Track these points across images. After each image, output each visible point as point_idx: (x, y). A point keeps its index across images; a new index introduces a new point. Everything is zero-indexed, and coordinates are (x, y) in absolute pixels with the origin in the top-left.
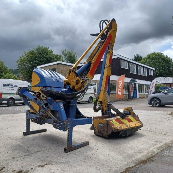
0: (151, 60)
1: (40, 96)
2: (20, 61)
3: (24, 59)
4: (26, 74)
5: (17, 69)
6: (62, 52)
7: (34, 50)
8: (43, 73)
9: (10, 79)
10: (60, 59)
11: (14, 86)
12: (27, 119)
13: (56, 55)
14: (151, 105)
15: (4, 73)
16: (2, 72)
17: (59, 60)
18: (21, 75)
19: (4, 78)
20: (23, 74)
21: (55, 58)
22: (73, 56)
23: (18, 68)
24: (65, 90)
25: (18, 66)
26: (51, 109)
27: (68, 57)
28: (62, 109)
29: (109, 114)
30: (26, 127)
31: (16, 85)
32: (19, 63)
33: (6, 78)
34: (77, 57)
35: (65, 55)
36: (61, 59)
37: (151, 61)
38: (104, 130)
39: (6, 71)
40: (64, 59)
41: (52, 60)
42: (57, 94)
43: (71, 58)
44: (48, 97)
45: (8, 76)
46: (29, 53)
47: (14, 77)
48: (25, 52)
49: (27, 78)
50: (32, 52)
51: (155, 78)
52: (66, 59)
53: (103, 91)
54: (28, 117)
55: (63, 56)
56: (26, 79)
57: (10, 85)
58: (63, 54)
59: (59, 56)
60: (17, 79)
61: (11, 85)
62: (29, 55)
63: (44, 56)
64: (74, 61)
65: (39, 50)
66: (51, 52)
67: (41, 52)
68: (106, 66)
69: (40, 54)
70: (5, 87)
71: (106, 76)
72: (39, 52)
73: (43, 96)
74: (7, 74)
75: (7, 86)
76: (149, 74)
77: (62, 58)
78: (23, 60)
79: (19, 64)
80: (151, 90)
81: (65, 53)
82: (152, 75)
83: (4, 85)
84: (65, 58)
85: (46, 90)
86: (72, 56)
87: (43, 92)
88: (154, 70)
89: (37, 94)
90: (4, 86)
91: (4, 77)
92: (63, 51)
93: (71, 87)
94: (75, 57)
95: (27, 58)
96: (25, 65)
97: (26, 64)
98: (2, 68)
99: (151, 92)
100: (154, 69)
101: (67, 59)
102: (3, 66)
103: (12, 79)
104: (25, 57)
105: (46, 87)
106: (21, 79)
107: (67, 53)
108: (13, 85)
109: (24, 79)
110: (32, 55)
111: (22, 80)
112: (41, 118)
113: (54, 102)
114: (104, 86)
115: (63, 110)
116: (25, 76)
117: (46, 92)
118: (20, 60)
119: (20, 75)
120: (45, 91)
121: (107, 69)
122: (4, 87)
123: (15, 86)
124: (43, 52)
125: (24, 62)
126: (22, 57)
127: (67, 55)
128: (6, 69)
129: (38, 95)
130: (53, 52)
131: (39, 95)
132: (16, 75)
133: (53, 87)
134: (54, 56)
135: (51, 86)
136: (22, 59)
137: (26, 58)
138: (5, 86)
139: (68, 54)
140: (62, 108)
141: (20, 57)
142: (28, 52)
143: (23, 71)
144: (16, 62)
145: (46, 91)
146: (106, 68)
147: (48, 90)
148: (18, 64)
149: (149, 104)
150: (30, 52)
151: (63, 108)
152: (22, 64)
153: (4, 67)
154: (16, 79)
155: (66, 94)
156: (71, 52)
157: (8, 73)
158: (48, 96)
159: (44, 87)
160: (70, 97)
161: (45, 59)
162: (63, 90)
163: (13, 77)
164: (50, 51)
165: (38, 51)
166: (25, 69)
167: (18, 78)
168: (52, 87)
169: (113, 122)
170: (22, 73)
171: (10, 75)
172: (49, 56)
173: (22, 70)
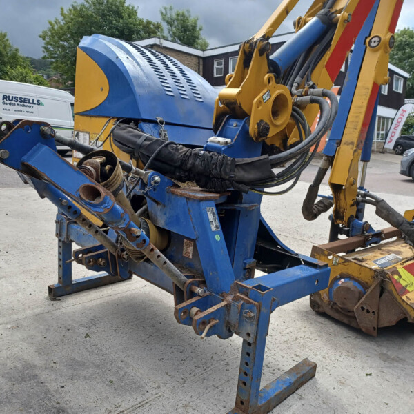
0: (397, 50)
1: (112, 170)
2: (50, 34)
3: (62, 29)
4: (66, 73)
5: (44, 58)
6: (162, 14)
7: (87, 5)
8: (122, 56)
9: (26, 82)
10: (155, 33)
11: (33, 103)
12: (59, 240)
13: (145, 21)
14: (410, 176)
15: (11, 67)
16: (5, 64)
17: (152, 35)
18: (55, 74)
19: (11, 80)
20: (59, 70)
21: (142, 30)
22: (190, 28)
23: (46, 54)
24: (222, 140)
25: (45, 48)
26: (161, 224)
27: (179, 29)
28: (215, 233)
29: (363, 233)
30: (60, 266)
31: (38, 101)
32: (47, 39)
33: (16, 81)
34: (201, 29)
35: (169, 23)
36: (159, 34)
37: (395, 52)
38: (363, 309)
39: (14, 60)
40: (166, 33)
41: (134, 36)
42: (191, 161)
43: (185, 31)
44: (150, 172)
45: (22, 74)
46: (73, 12)
47: (37, 78)
48: (62, 9)
49: (70, 83)
50: (81, 10)
51: (406, 100)
52: (171, 33)
53: (352, 143)
54: (64, 234)
55: (165, 26)
56: (67, 86)
57: (20, 98)
58: (164, 19)
59: (152, 26)
60: (44, 85)
61: (25, 100)
62: (72, 19)
63: (114, 22)
64: (194, 41)
65: (99, 4)
66: (132, 13)
67: (103, 10)
68: (373, 44)
69: (103, 16)
70: (7, 104)
71: (370, 86)
72: (98, 10)
73: (127, 169)
74: (19, 70)
75: (13, 102)
76: (394, 90)
77: (162, 30)
78: (57, 33)
79: (47, 43)
80: (395, 133)
81: (169, 15)
82: (401, 91)
83: (5, 97)
84: (169, 31)
85: (140, 136)
86: (188, 26)
87: (122, 143)
88: (405, 78)
89: (98, 160)
90: (5, 100)
91: (11, 77)
92: (164, 11)
93: (253, 128)
94: (198, 29)
95: (69, 28)
96: (63, 47)
97: (65, 44)
98: (4, 53)
99: (392, 136)
100: (406, 75)
101: (174, 33)
102: (5, 46)
103: (31, 83)
104: (62, 23)
105: (137, 122)
106: (53, 84)
107: (174, 16)
108: (31, 101)
109: (61, 86)
110: (81, 19)
111: (57, 88)
112: (115, 254)
113: (173, 193)
114: (359, 127)
115: (218, 238)
116: (64, 77)
117: (140, 146)
118: (50, 30)
119: (52, 73)
120: (134, 143)
121: (379, 54)
122: (4, 103)
123: (35, 102)
124: (109, 11)
125: (60, 38)
126: (56, 22)
127: (176, 23)
128: (14, 56)
129: (103, 164)
130: (136, 13)
131: (108, 167)
132: (43, 73)
133: (167, 123)
134: (139, 25)
135: (159, 119)
136: (54, 29)
137: (65, 28)
138: (8, 102)
139: (178, 20)
140: (213, 227)
141: (50, 23)
142: (70, 10)
143: (59, 64)
144: (40, 37)
145: (140, 141)
146: (375, 49)
147: (147, 139)
148: (44, 41)
149: (403, 173)
150: (75, 8)
151: (220, 229)
152: (56, 45)
153: (8, 49)
154: (41, 84)
155: (234, 160)
156: (186, 14)
157: (21, 66)
158: (150, 168)
159: (127, 121)
160: (251, 175)
161: (117, 33)
162: (212, 139)
163: (32, 76)
164: (128, 8)
165: (97, 7)
166: (64, 57)
167: (46, 82)
168: (162, 123)
169: (400, 277)
170: (56, 69)
171: (27, 73)
172: (127, 24)
173: (57, 61)
